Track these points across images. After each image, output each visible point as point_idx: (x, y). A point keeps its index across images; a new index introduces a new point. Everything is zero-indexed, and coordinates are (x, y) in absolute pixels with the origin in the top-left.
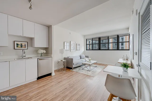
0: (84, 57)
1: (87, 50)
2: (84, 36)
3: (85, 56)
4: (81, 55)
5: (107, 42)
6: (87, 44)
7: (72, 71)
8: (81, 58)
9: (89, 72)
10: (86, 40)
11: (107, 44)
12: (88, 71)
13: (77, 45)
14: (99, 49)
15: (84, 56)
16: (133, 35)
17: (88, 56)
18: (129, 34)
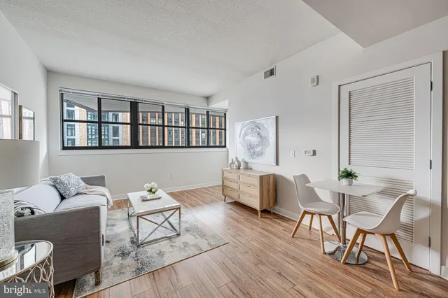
1: (64, 148)
2: (48, 72)
6: (63, 121)
8: (63, 197)
10: (62, 95)
16: (277, 117)
17: (102, 178)
18: (208, 112)
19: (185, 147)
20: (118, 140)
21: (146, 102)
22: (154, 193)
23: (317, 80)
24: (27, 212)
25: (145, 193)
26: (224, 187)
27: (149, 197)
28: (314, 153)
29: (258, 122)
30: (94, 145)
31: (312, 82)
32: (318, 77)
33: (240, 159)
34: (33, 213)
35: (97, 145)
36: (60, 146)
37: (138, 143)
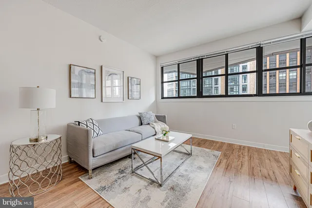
0: (153, 118)
1: (163, 98)
2: (157, 57)
3: (156, 116)
4: (144, 114)
6: (163, 82)
8: (142, 124)
10: (162, 68)
15: (151, 116)
17: (164, 117)
19: (256, 96)
24: (77, 123)
36: (160, 97)
37: (202, 92)
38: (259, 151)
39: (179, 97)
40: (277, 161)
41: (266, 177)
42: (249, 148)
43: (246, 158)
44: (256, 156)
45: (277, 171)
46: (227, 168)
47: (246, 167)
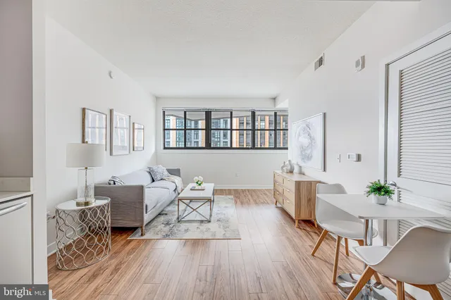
0: (165, 172)
1: (165, 148)
2: (157, 99)
3: (167, 170)
4: (155, 168)
5: (229, 127)
6: (164, 130)
7: (140, 241)
8: (153, 181)
9: (206, 226)
10: (164, 112)
11: (229, 132)
12: (202, 221)
13: (136, 131)
14: (208, 146)
15: (161, 170)
16: (325, 114)
17: (179, 170)
18: (275, 113)
19: (251, 148)
20: (198, 142)
21: (216, 111)
22: (200, 185)
23: (362, 63)
24: (112, 182)
25: (195, 185)
26: (275, 190)
27: (197, 188)
28: (359, 158)
29: (308, 121)
30: (180, 146)
31: (357, 65)
32: (363, 58)
33: (293, 162)
34: (115, 184)
35: (183, 146)
36: (162, 147)
37: (210, 144)
38: (254, 191)
39: (185, 148)
40: (266, 194)
41: (263, 203)
42: (248, 190)
43: (249, 196)
44: (254, 194)
45: (267, 199)
46: (242, 203)
47: (251, 200)
